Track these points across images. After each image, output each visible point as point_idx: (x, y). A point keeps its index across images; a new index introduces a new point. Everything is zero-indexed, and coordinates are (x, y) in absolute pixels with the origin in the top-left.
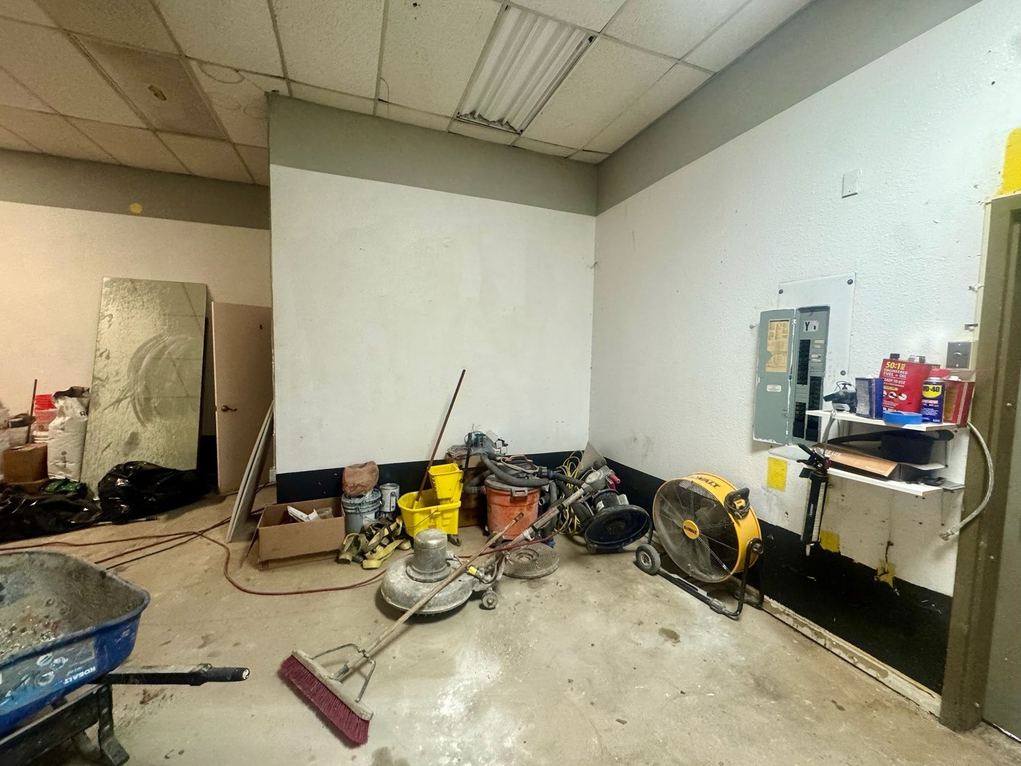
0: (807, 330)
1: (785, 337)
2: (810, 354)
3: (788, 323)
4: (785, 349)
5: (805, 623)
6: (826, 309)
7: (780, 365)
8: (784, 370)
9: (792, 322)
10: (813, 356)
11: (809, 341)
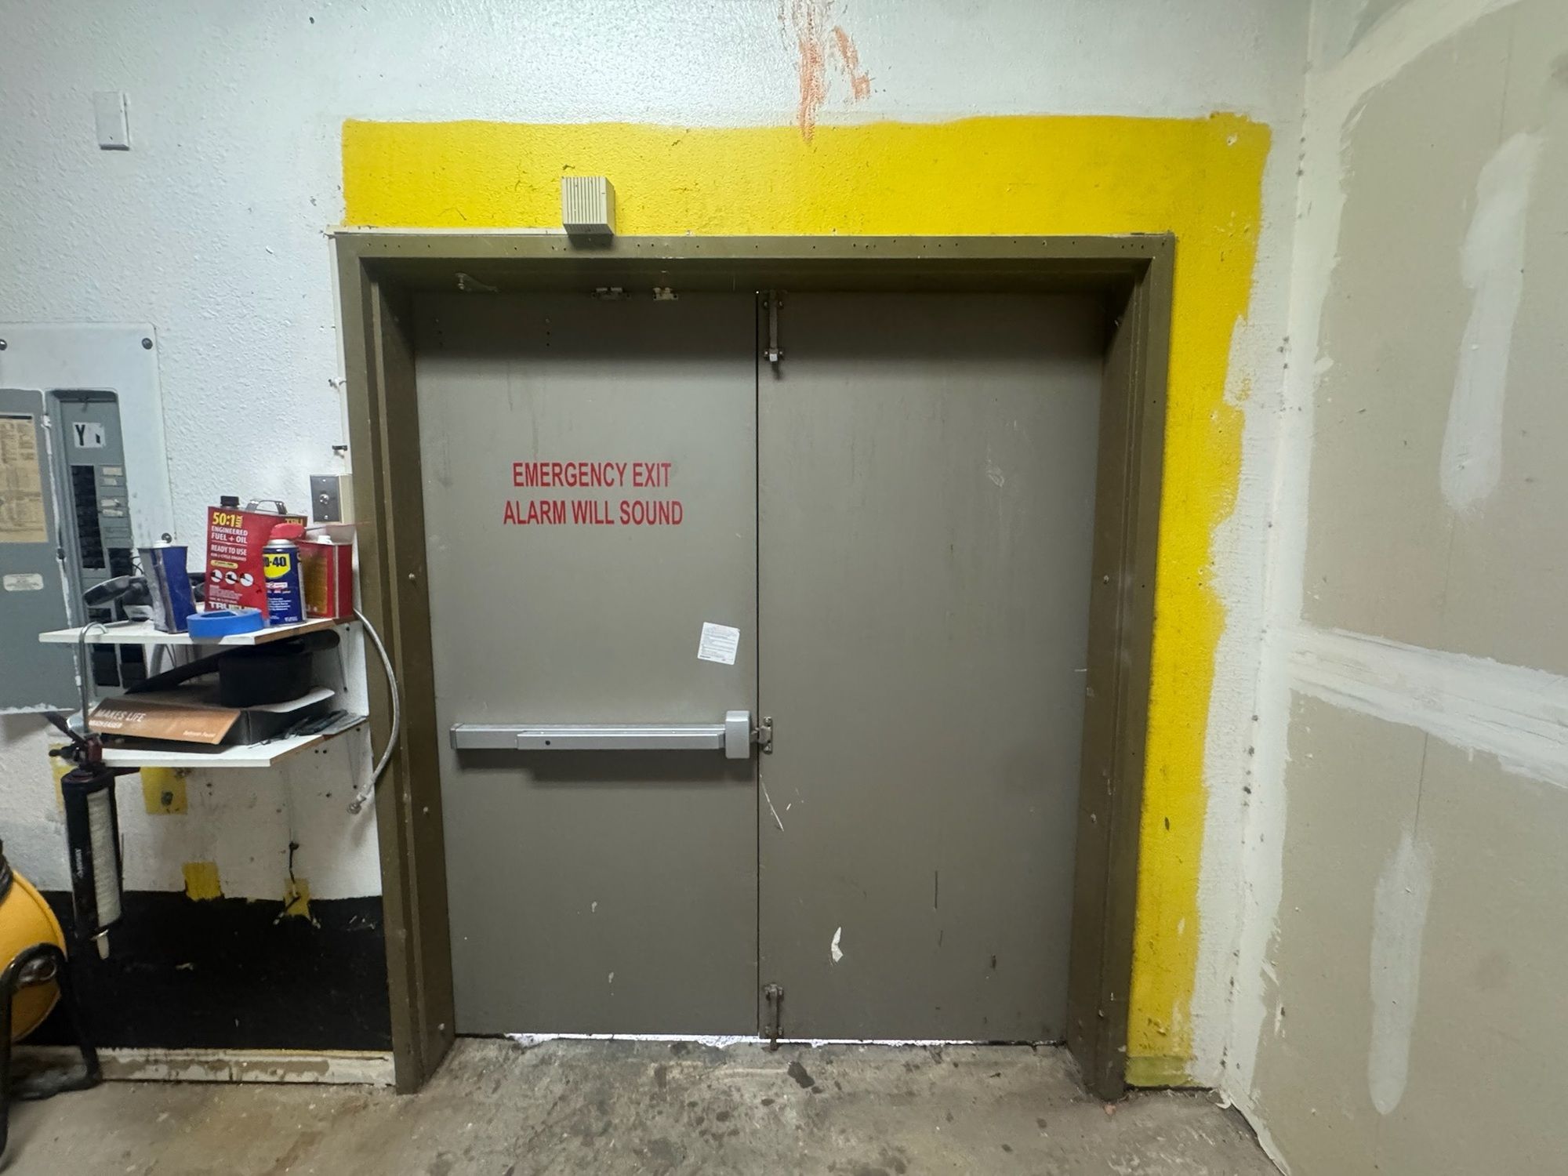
0: (82, 443)
1: (29, 457)
2: (98, 499)
3: (31, 425)
4: (35, 486)
5: (190, 1058)
6: (110, 397)
7: (29, 525)
8: (42, 538)
9: (39, 422)
10: (105, 503)
11: (90, 470)
